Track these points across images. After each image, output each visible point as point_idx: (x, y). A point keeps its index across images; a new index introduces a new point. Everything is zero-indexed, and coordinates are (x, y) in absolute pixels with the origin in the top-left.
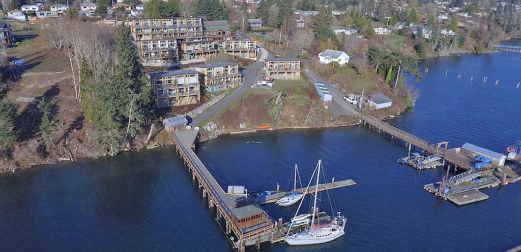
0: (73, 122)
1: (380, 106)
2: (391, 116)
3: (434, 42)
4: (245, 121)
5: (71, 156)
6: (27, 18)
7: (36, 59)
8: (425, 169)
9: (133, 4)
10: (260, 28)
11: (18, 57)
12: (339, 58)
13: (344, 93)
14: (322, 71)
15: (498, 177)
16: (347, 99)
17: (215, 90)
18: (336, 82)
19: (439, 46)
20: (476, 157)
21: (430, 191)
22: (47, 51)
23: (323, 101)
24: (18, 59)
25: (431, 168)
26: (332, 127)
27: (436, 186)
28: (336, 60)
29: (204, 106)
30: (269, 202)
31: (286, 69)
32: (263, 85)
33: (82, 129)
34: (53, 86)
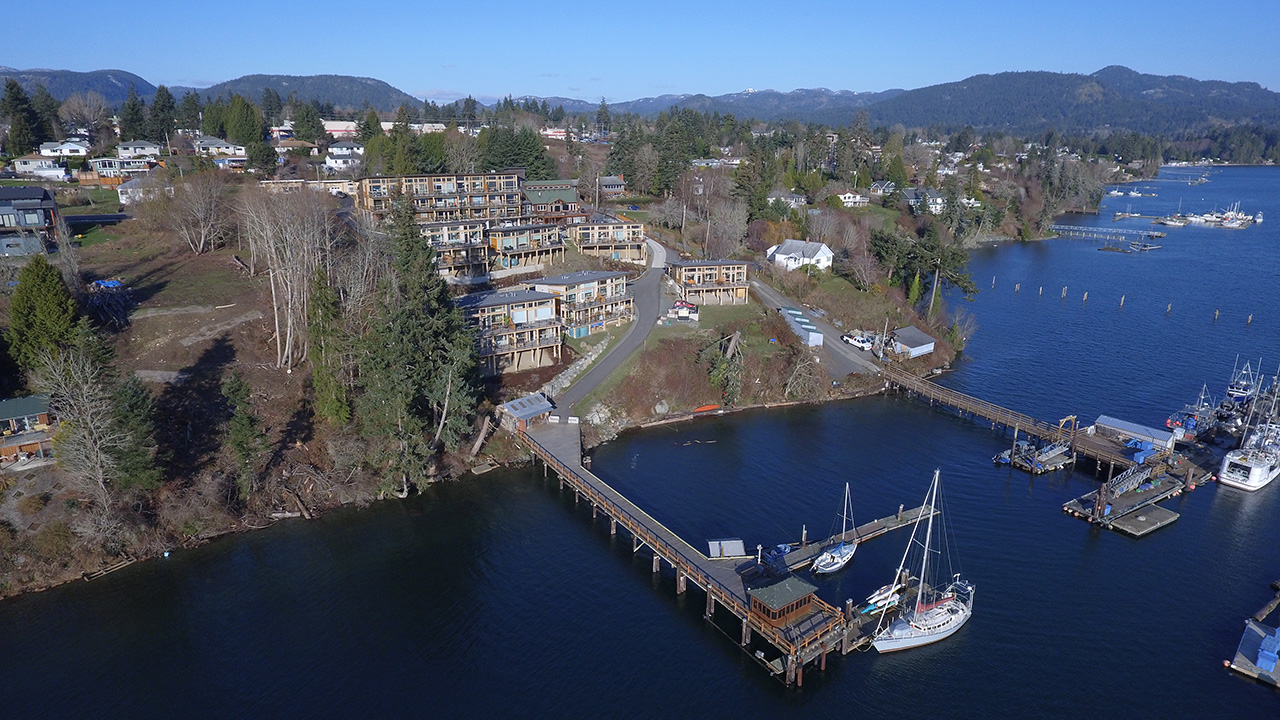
0: (288, 425)
1: (916, 352)
2: (935, 371)
3: (952, 221)
4: (664, 397)
5: (301, 506)
6: (68, 172)
7: (148, 274)
8: (1047, 472)
9: (322, 142)
10: (622, 197)
11: (100, 272)
12: (815, 258)
13: (839, 329)
14: (789, 285)
15: (1177, 477)
16: (851, 341)
17: (583, 334)
18: (819, 307)
19: (960, 230)
20: (1127, 441)
21: (1076, 514)
22: (170, 254)
23: (806, 346)
24: (103, 278)
25: (1056, 469)
26: (837, 400)
27: (1085, 503)
28: (813, 262)
29: (573, 370)
30: (795, 567)
31: (720, 283)
32: (680, 318)
33: (311, 439)
34: (216, 340)
